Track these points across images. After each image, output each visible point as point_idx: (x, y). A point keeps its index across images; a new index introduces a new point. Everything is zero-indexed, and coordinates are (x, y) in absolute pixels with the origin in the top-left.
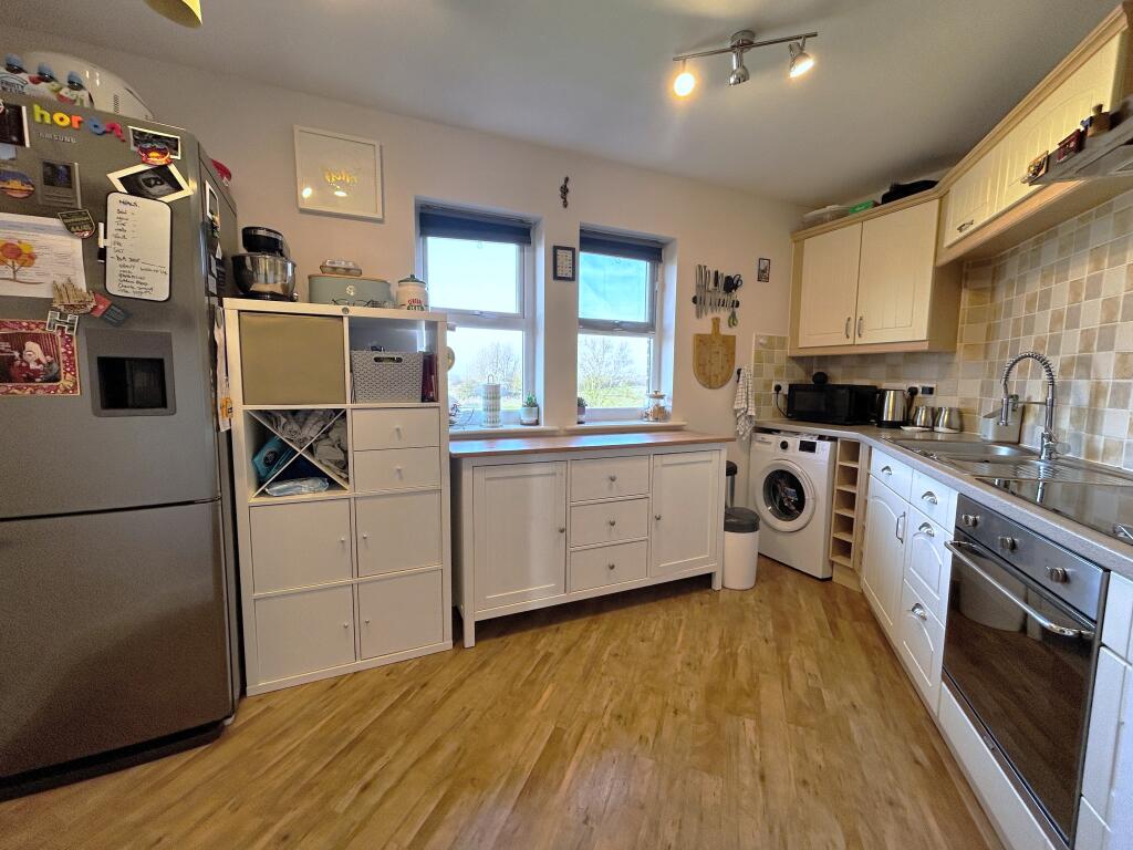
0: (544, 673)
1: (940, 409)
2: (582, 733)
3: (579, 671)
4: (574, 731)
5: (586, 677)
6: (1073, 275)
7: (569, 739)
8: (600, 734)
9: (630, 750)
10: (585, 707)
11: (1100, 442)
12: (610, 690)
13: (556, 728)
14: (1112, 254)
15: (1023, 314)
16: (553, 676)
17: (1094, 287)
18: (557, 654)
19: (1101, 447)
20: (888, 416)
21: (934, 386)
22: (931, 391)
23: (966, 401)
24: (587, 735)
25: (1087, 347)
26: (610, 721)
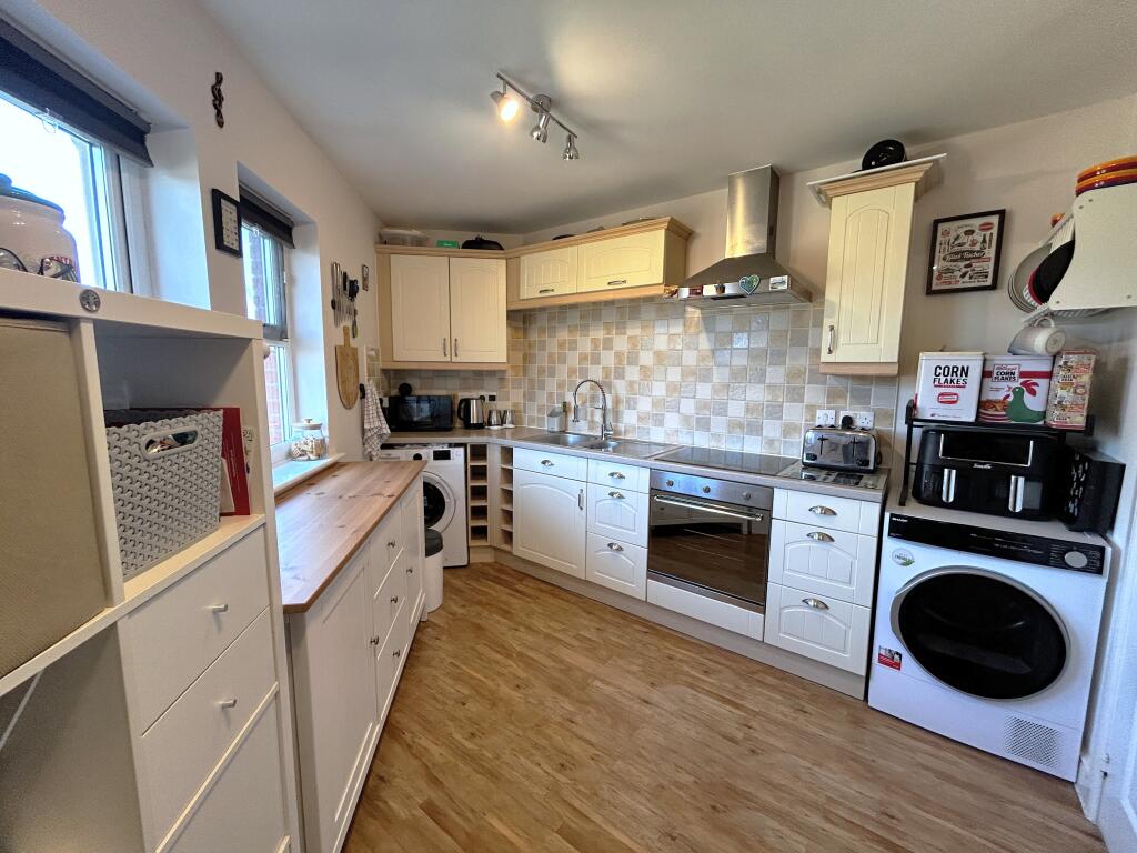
0: (460, 821)
1: (505, 412)
2: (575, 808)
3: (480, 781)
4: (568, 814)
5: (493, 776)
6: (593, 334)
7: (576, 824)
8: (578, 791)
9: (604, 772)
10: (540, 792)
11: (622, 427)
12: (523, 760)
13: (559, 832)
14: (617, 328)
15: (556, 350)
16: (472, 811)
17: (608, 345)
18: (434, 795)
19: (623, 429)
20: (474, 420)
21: (494, 394)
22: (492, 398)
23: (515, 405)
24: (577, 804)
25: (607, 376)
26: (565, 776)
